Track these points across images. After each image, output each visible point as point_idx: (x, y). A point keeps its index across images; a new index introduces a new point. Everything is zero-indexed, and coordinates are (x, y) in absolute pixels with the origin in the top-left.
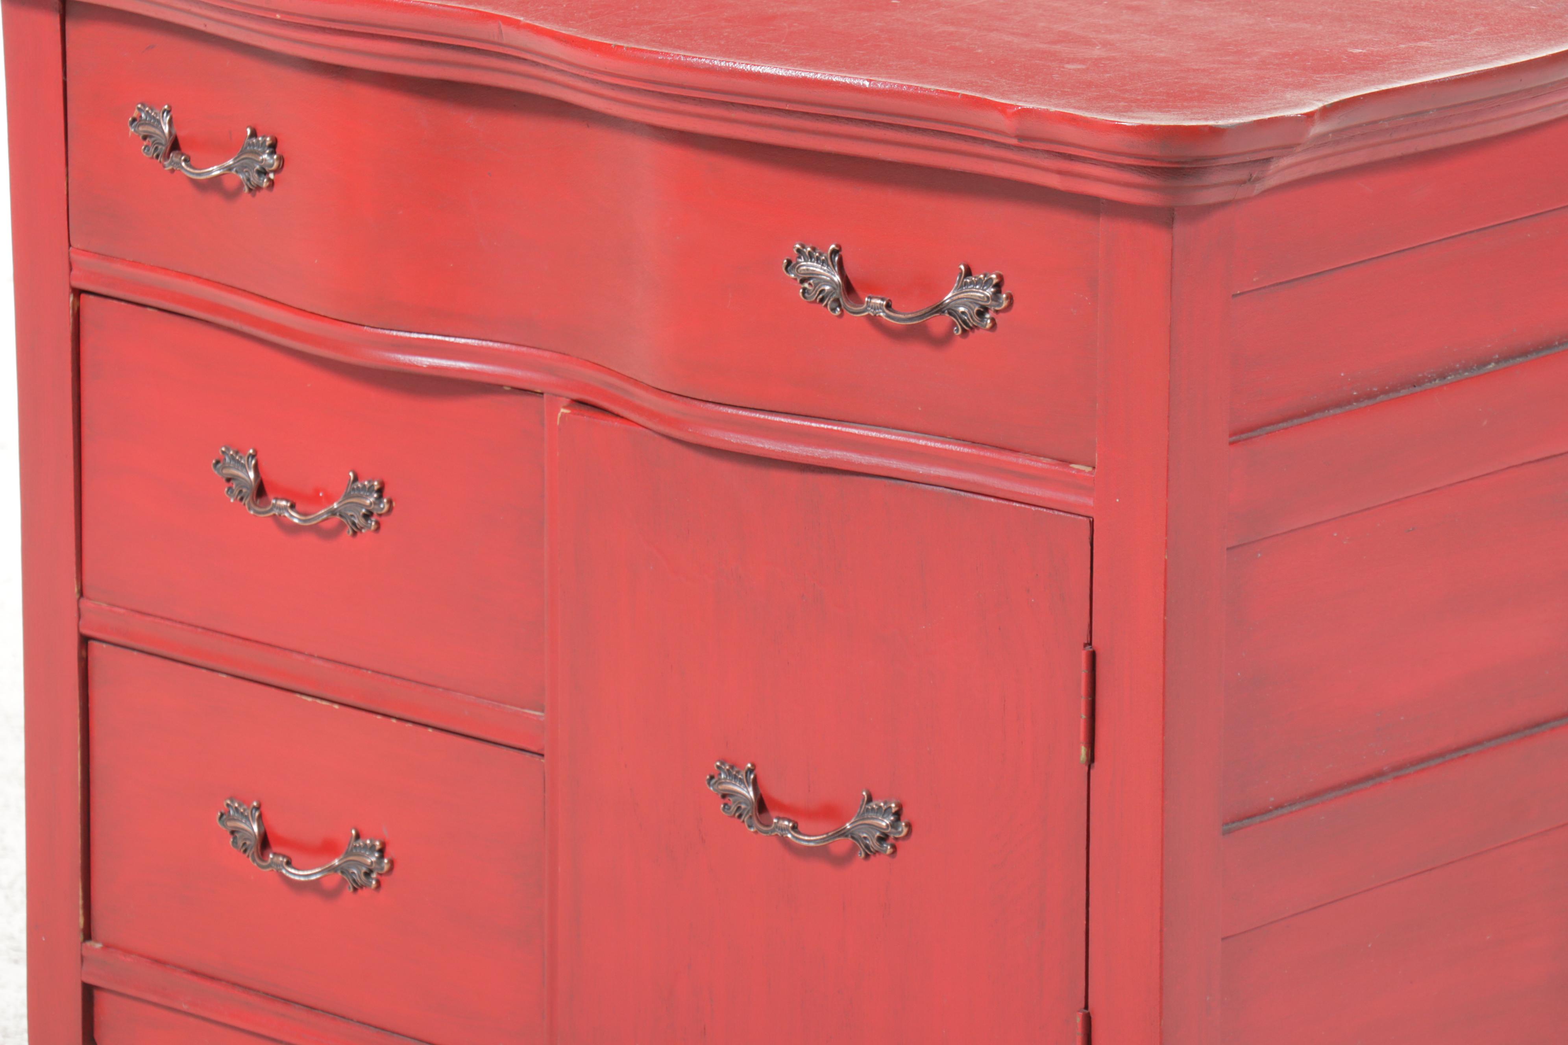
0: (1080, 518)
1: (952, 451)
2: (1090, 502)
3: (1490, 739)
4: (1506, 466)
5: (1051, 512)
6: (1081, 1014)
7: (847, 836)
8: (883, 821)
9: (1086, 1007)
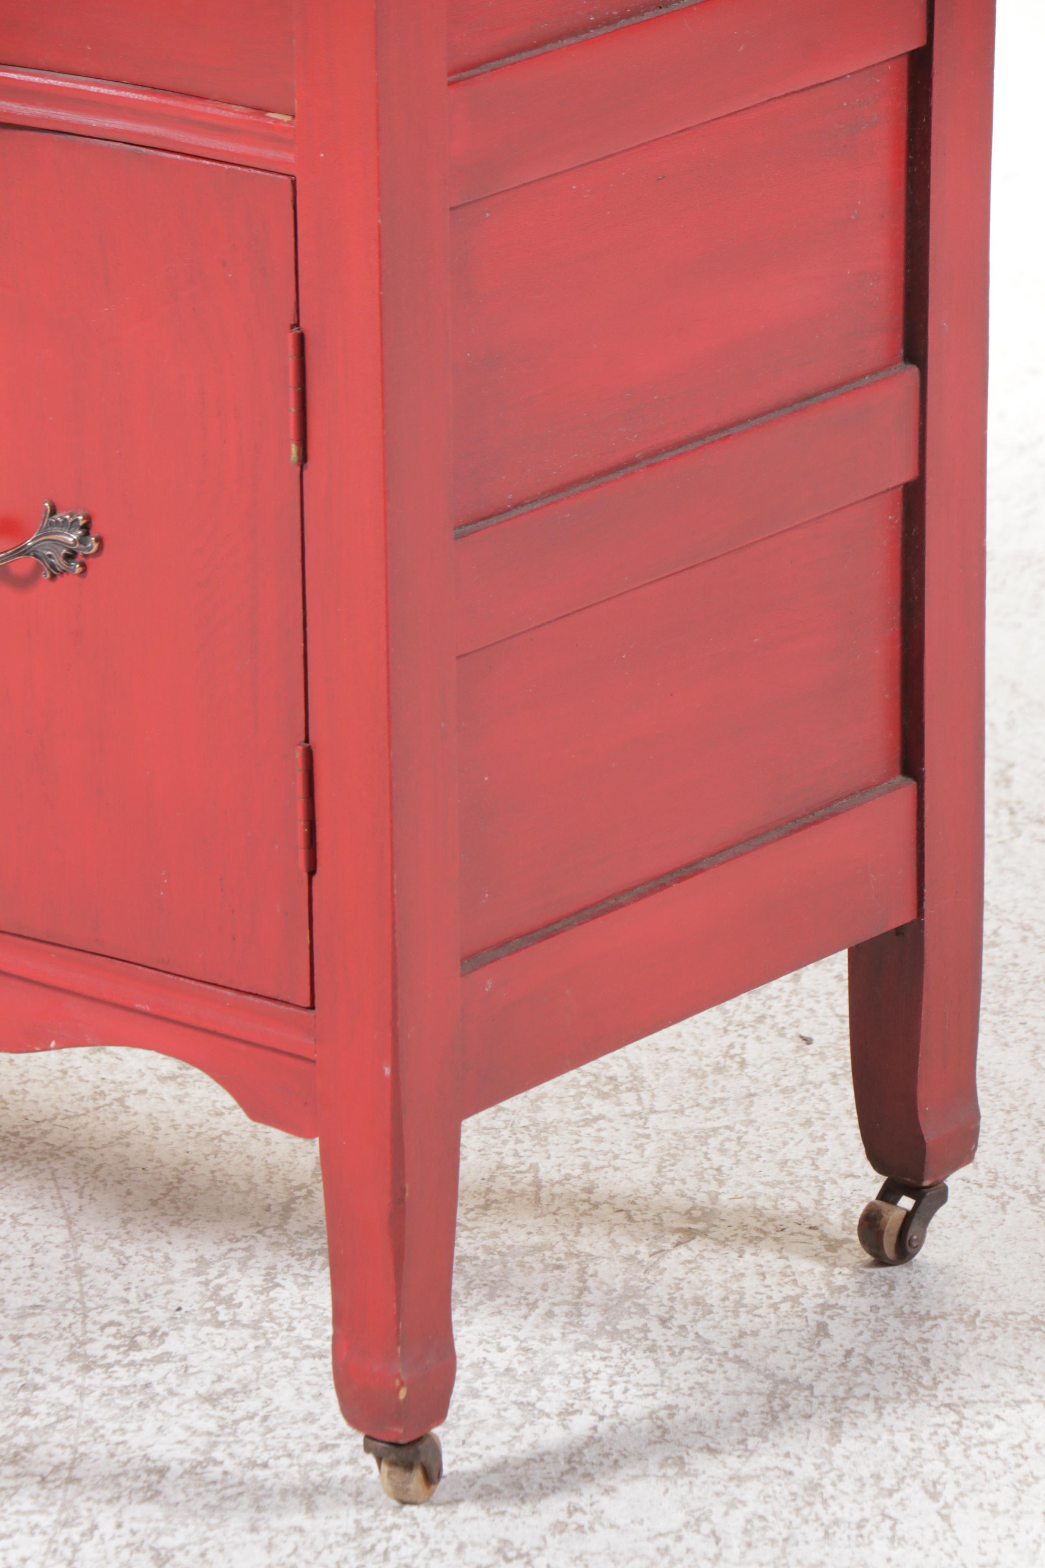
0: (281, 177)
1: (128, 99)
2: (291, 158)
3: (754, 417)
4: (767, 99)
5: (246, 170)
6: (300, 748)
7: (28, 554)
8: (70, 537)
9: (307, 740)
